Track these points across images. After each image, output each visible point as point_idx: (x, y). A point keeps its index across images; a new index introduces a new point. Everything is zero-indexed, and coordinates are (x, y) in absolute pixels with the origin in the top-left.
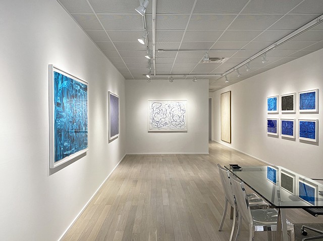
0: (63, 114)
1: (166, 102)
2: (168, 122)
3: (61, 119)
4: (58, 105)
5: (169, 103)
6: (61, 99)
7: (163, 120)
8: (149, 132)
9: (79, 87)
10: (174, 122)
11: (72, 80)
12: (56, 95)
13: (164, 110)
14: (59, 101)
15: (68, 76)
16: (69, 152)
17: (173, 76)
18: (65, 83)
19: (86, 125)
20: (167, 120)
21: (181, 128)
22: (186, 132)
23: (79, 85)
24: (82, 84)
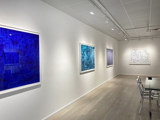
0: (84, 57)
1: (138, 50)
2: (139, 60)
3: (84, 59)
4: (82, 54)
5: (140, 51)
6: (84, 53)
7: (137, 59)
8: (130, 64)
9: (91, 48)
10: (143, 60)
11: (88, 46)
12: (82, 51)
13: (137, 54)
14: (83, 53)
15: (86, 45)
16: (87, 69)
17: (140, 38)
18: (85, 47)
19: (94, 61)
20: (139, 59)
21: (147, 63)
22: (150, 65)
23: (91, 47)
24: (92, 47)
